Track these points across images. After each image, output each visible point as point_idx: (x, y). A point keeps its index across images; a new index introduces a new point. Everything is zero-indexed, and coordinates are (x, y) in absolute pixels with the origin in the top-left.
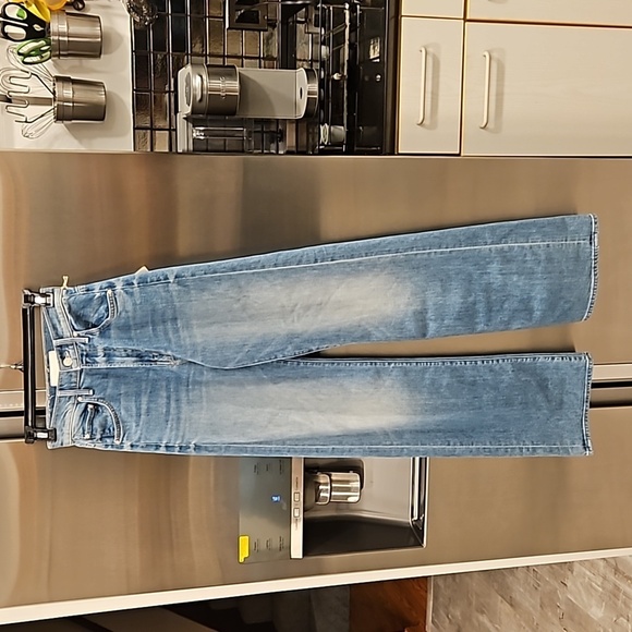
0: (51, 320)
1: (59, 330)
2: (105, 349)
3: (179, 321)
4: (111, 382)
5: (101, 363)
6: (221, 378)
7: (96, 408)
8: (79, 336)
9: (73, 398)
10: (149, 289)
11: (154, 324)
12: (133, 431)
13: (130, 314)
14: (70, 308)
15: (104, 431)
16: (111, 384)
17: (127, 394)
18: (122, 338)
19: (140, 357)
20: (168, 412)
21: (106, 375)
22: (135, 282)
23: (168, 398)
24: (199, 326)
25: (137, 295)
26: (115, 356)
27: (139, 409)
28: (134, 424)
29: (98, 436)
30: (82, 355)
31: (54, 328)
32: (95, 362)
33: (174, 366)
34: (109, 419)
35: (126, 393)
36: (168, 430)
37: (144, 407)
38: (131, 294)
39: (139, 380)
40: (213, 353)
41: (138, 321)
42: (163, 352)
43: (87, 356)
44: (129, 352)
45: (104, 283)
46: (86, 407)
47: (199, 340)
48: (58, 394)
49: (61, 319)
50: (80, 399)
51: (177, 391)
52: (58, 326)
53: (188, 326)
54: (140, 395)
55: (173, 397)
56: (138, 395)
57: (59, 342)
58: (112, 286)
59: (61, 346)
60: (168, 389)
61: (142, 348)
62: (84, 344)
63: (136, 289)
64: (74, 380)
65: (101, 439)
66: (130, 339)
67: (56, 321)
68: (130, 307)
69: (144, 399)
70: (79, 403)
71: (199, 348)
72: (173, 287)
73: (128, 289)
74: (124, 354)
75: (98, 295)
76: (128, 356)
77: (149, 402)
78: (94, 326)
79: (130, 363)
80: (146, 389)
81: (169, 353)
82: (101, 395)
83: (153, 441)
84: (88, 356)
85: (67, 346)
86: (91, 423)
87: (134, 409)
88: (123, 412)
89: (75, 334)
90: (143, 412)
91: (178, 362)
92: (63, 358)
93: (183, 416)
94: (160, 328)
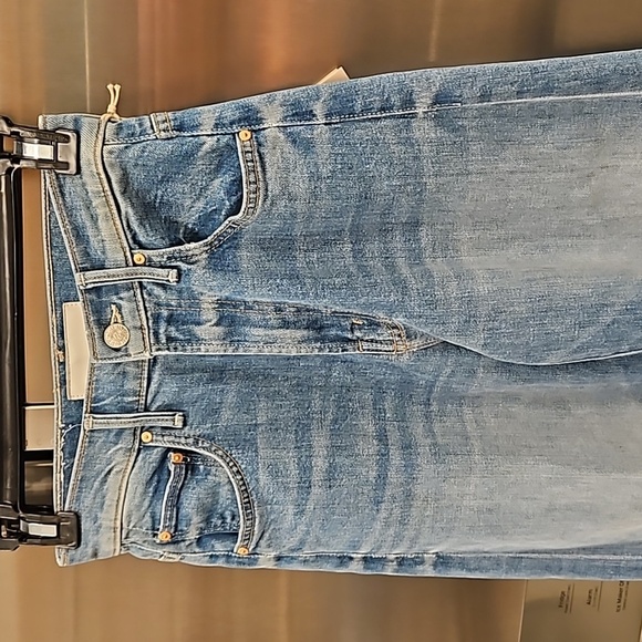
0: (70, 212)
1: (94, 242)
2: (221, 304)
3: (423, 232)
4: (231, 393)
5: (210, 342)
6: (516, 388)
7: (190, 462)
8: (149, 263)
9: (127, 436)
10: (358, 133)
11: (357, 235)
12: (286, 525)
13: (300, 206)
14: (125, 180)
15: (207, 521)
16: (231, 398)
17: (273, 427)
18: (270, 275)
19: (316, 327)
20: (382, 478)
21: (218, 372)
22: (318, 109)
23: (382, 437)
24: (478, 247)
25: (323, 150)
26: (247, 322)
27: (305, 469)
28: (291, 509)
29: (193, 535)
30: (157, 318)
31: (79, 235)
32: (192, 339)
33: (404, 353)
34: (224, 491)
35: (272, 422)
36: (378, 526)
37: (320, 464)
38: (306, 146)
39: (303, 387)
40: (520, 323)
41: (317, 226)
42: (381, 316)
43: (170, 320)
44: (289, 314)
45: (229, 109)
46: (164, 458)
47: (483, 289)
48: (88, 423)
49: (100, 211)
50: (147, 437)
51: (401, 418)
52: (90, 232)
53: (446, 246)
54: (307, 428)
55: (394, 436)
56: (303, 428)
57: (93, 277)
58: (251, 119)
59: (97, 290)
60: (378, 413)
61: (325, 305)
62: (163, 286)
63: (320, 131)
64: (130, 385)
65: (199, 541)
66: (294, 277)
67: (83, 217)
68: (301, 187)
69: (320, 442)
70: (143, 447)
71: (483, 310)
72: (423, 130)
73: (299, 128)
74: (273, 318)
75: (210, 142)
76: (286, 325)
77: (335, 449)
78: (194, 236)
79: (290, 343)
80: (323, 411)
81: (399, 320)
82: (206, 429)
83: (336, 548)
84: (173, 322)
85: (116, 290)
86: (176, 502)
87: (294, 470)
88: (263, 477)
89: (139, 256)
90: (317, 476)
91: (416, 344)
92: (103, 325)
93: (419, 490)
94: (373, 247)
